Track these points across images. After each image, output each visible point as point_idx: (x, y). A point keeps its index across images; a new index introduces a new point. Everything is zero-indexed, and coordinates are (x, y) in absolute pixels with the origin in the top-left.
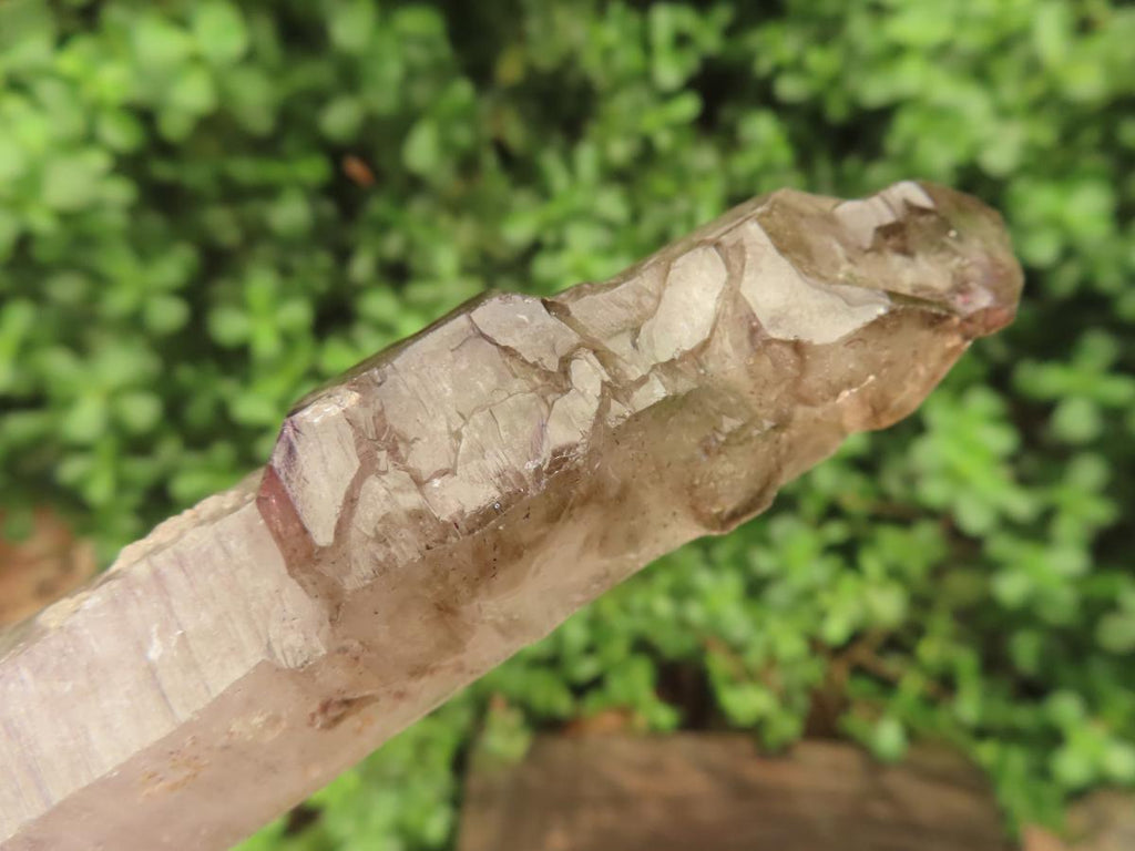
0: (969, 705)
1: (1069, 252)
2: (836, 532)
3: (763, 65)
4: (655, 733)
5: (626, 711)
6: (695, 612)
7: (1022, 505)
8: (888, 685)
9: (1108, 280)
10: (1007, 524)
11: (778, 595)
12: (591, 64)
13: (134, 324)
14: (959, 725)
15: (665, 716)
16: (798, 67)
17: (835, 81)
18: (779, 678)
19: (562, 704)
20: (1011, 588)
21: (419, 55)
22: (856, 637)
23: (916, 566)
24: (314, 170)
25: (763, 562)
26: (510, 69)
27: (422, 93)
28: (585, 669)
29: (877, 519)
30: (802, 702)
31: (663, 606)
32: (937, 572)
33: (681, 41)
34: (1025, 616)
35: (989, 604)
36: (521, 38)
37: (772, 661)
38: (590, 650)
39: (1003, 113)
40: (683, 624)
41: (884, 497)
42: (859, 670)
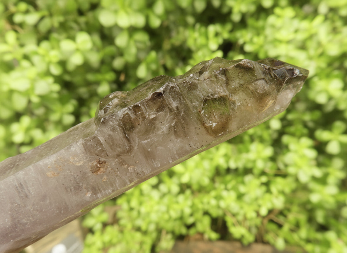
0: (304, 233)
1: (330, 98)
2: (264, 179)
3: (241, 41)
4: (210, 240)
5: (201, 234)
6: (223, 204)
7: (318, 173)
8: (280, 226)
9: (342, 106)
10: (314, 179)
11: (247, 198)
12: (191, 43)
13: (59, 123)
14: (301, 239)
15: (214, 236)
16: (251, 42)
17: (262, 46)
18: (248, 223)
19: (184, 231)
20: (315, 198)
21: (141, 46)
22: (270, 212)
23: (287, 190)
24: (111, 76)
25: (242, 189)
26: (167, 45)
27: (142, 55)
28: (190, 221)
29: (276, 175)
30: (254, 231)
31: (213, 202)
32: (294, 191)
33: (217, 35)
34: (320, 206)
35: (309, 202)
36: (170, 37)
37: (245, 219)
38: (191, 215)
39: (310, 58)
40: (219, 207)
41: (279, 169)
42: (271, 221)
